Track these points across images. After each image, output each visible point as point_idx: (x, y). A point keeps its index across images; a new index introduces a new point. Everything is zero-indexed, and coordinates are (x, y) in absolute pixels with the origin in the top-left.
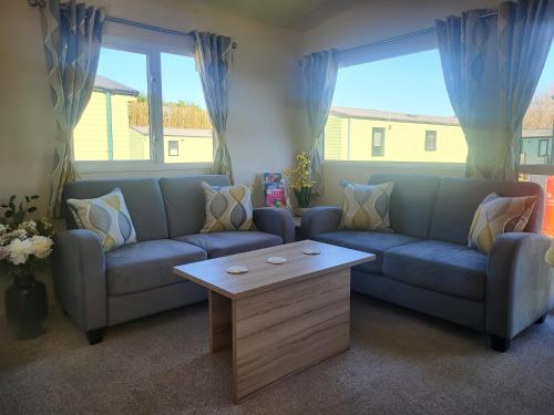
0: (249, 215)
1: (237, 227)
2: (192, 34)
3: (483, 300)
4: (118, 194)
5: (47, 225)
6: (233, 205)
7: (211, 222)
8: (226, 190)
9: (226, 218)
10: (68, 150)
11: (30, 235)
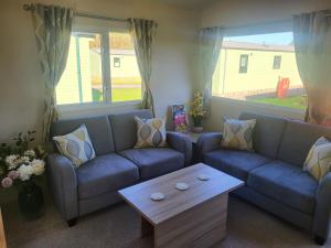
0: (164, 137)
1: (156, 145)
2: (129, 20)
3: (313, 214)
4: (83, 129)
5: (42, 152)
6: (154, 132)
7: (141, 142)
8: (150, 121)
9: (150, 140)
10: (53, 101)
11: (31, 159)
